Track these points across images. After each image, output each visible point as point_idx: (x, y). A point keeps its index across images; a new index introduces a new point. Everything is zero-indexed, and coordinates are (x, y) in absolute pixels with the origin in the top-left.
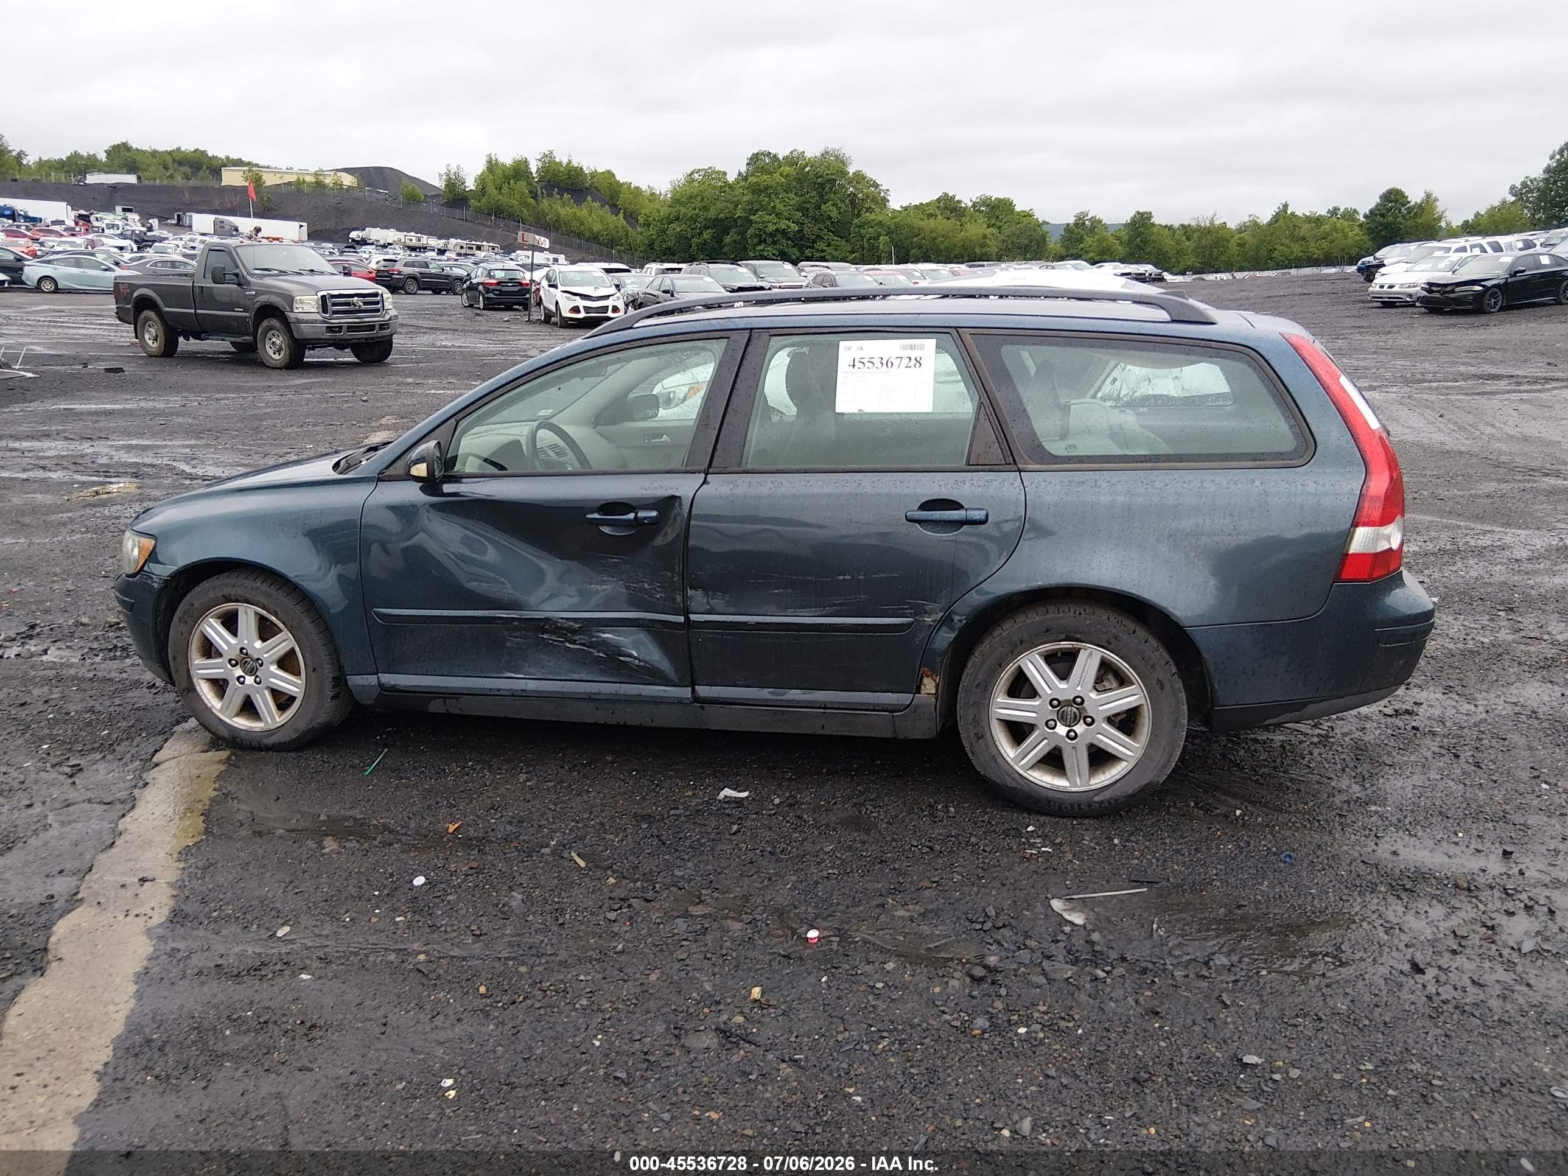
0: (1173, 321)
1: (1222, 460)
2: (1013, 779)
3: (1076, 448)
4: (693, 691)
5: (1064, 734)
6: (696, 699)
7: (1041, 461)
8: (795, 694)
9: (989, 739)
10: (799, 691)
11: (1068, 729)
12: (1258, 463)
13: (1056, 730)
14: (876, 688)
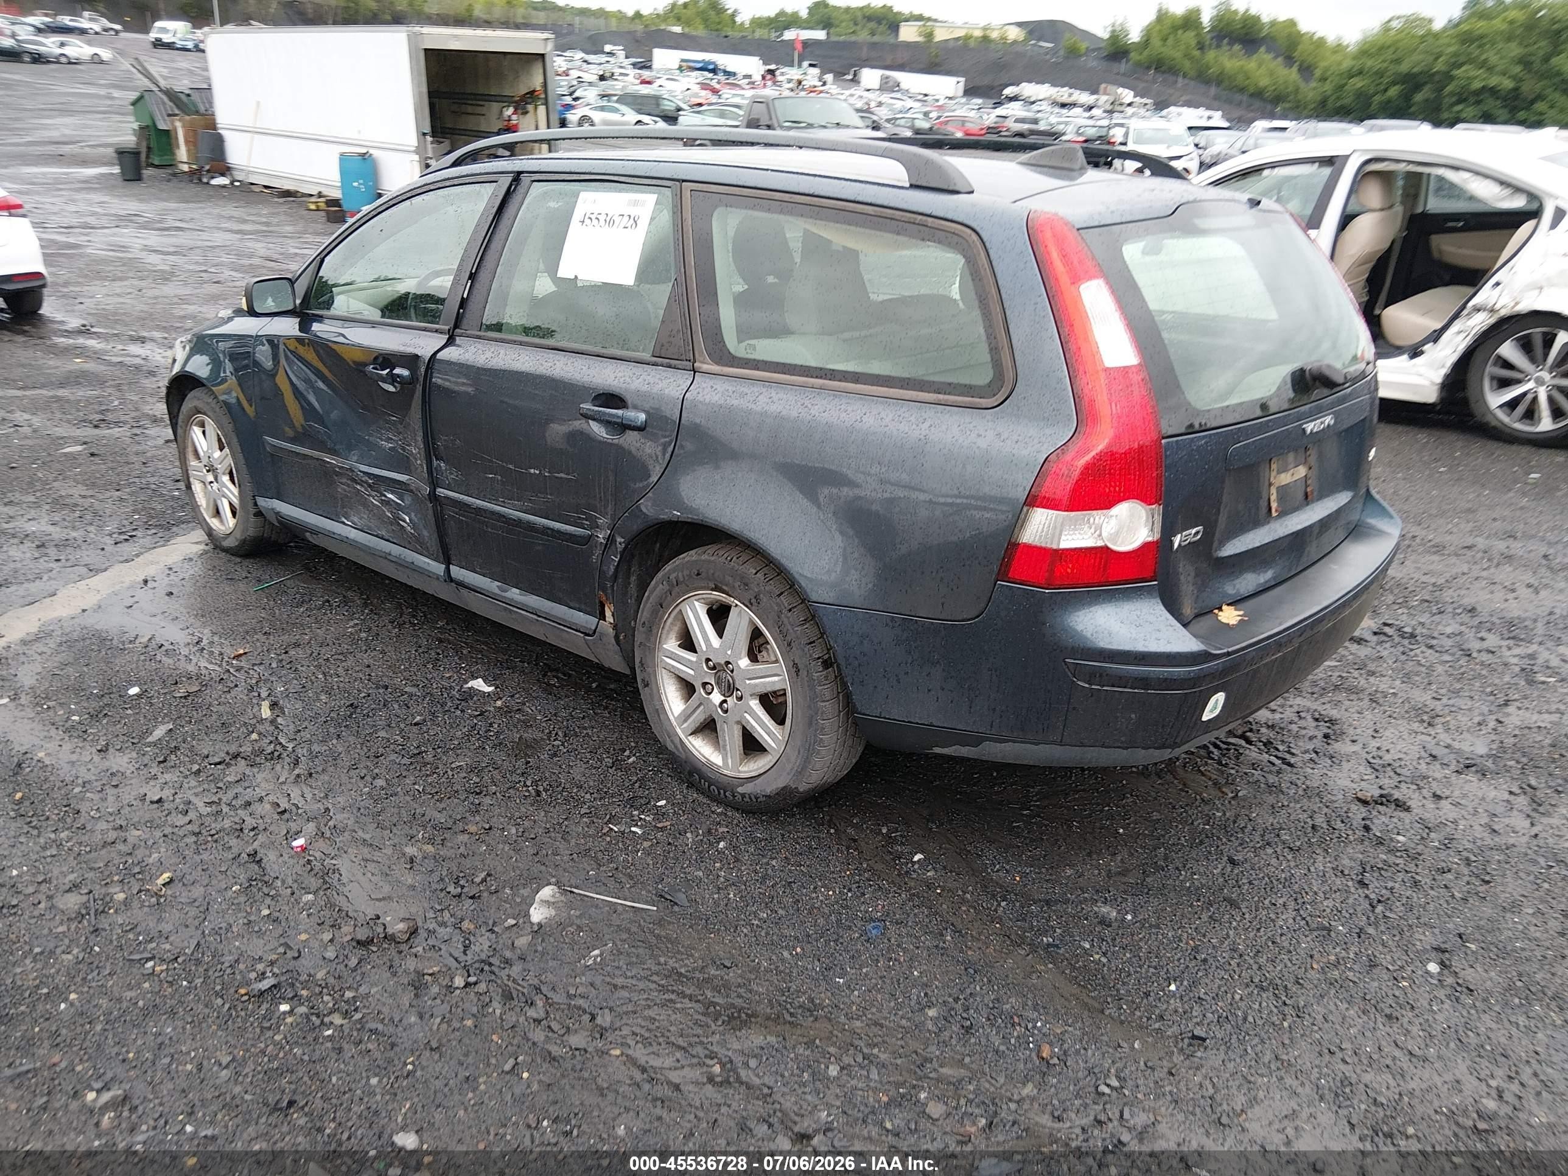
0: (913, 186)
1: (902, 388)
2: (672, 741)
3: (755, 349)
4: (448, 570)
5: (717, 703)
6: (449, 578)
7: (718, 362)
8: (514, 594)
9: (654, 687)
10: (517, 591)
11: (723, 698)
12: (941, 396)
13: (711, 696)
14: (572, 604)
